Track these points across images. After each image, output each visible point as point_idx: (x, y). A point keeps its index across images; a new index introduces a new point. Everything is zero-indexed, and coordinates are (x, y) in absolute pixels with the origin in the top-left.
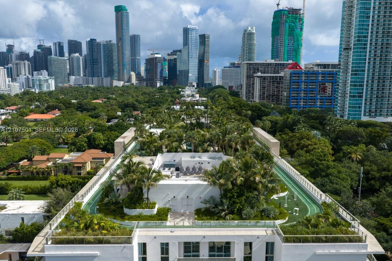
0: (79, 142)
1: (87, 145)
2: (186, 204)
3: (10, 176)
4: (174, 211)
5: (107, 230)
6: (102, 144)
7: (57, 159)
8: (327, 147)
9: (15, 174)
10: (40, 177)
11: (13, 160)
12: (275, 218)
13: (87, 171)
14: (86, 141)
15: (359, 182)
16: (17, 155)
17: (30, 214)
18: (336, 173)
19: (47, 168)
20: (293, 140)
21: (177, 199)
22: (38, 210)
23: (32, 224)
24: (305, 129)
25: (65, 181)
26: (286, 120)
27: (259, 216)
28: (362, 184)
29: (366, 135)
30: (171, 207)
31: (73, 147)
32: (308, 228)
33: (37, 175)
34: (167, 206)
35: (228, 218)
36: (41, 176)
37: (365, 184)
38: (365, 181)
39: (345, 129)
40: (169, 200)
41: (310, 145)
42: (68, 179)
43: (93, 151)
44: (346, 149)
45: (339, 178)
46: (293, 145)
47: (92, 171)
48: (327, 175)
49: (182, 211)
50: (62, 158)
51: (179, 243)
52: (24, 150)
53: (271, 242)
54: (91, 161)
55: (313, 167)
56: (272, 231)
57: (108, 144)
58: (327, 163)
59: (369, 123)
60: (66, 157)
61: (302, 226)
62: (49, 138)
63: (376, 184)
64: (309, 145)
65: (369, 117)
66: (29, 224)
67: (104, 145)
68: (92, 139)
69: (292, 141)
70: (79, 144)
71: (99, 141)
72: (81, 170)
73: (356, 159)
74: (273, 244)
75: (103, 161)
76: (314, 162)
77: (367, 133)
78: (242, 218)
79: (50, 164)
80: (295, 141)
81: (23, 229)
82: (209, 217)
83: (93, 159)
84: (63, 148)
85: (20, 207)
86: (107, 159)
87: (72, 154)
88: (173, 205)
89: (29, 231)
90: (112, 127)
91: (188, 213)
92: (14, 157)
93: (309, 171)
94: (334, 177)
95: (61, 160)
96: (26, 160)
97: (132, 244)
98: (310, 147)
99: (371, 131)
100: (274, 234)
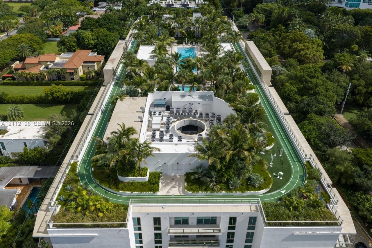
0: (68, 42)
1: (77, 45)
2: (176, 169)
3: (5, 81)
4: (165, 174)
5: (103, 212)
6: (92, 44)
7: (49, 63)
8: (320, 52)
9: (10, 78)
10: (35, 83)
11: (4, 62)
12: (260, 188)
13: (80, 76)
14: (75, 41)
15: (345, 96)
16: (8, 56)
17: (31, 139)
18: (323, 91)
19: (40, 74)
20: (286, 42)
21: (168, 165)
22: (38, 134)
23: (35, 148)
24: (300, 25)
25: (59, 93)
26: (281, 14)
27: (244, 185)
28: (347, 98)
29: (361, 35)
30: (162, 171)
31: (63, 47)
32: (290, 210)
33: (32, 80)
34: (159, 171)
35: (216, 189)
36: (35, 81)
37: (350, 98)
38: (350, 95)
39: (340, 28)
40: (160, 166)
41: (303, 50)
42: (62, 90)
43: (83, 52)
44: (338, 57)
45: (326, 97)
46: (285, 47)
47: (85, 76)
48: (315, 94)
49: (173, 174)
50: (53, 62)
51: (170, 218)
52: (14, 49)
53: (254, 217)
54: (82, 66)
55: (302, 83)
56: (256, 206)
57: (97, 44)
58: (316, 81)
59: (367, 12)
60: (58, 60)
61: (285, 207)
62: (37, 32)
63: (361, 99)
64: (301, 49)
65: (369, 4)
66: (32, 148)
67: (93, 44)
68: (81, 39)
69: (284, 43)
70: (68, 43)
71: (89, 41)
72: (73, 75)
73: (346, 70)
74: (255, 218)
75: (94, 66)
76: (304, 79)
77: (363, 32)
78: (228, 189)
79: (42, 68)
80: (288, 43)
81: (27, 154)
82: (198, 186)
83: (84, 62)
84: (53, 41)
85: (21, 130)
86: (98, 62)
87: (63, 55)
88: (164, 169)
89: (33, 156)
90: (100, 20)
91: (179, 177)
92: (5, 59)
93: (298, 88)
94: (321, 95)
95: (52, 64)
96: (17, 62)
97: (127, 228)
98: (302, 52)
99: (367, 31)
100: (257, 210)
